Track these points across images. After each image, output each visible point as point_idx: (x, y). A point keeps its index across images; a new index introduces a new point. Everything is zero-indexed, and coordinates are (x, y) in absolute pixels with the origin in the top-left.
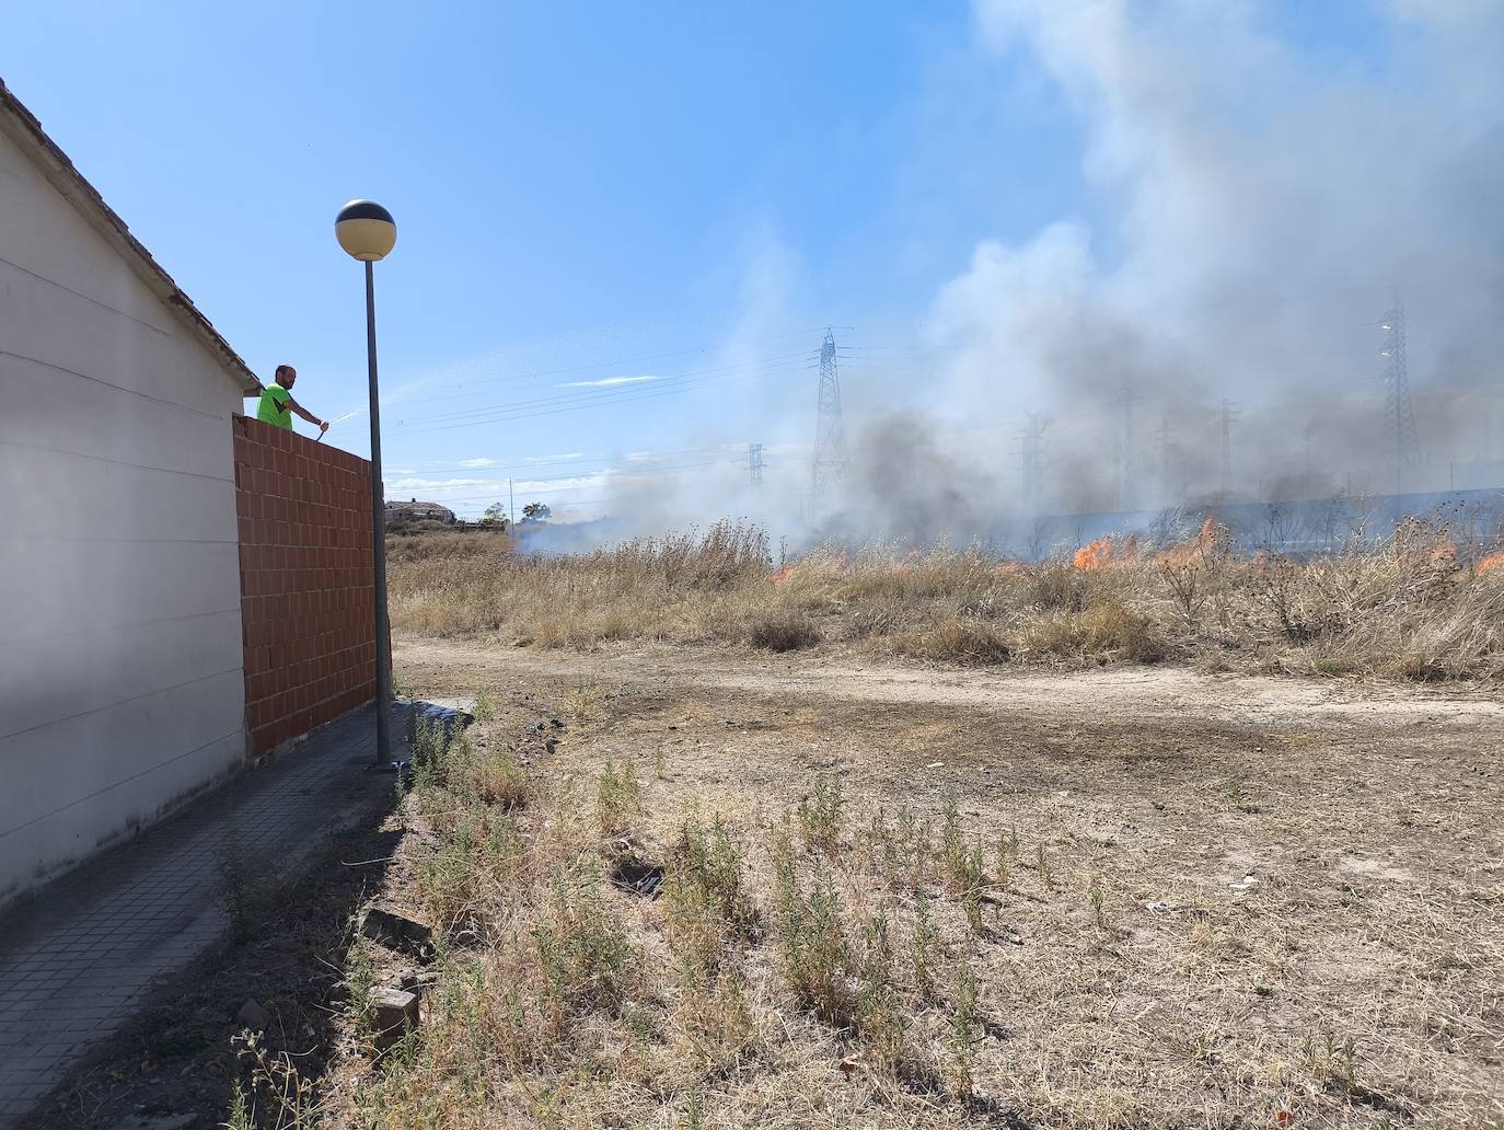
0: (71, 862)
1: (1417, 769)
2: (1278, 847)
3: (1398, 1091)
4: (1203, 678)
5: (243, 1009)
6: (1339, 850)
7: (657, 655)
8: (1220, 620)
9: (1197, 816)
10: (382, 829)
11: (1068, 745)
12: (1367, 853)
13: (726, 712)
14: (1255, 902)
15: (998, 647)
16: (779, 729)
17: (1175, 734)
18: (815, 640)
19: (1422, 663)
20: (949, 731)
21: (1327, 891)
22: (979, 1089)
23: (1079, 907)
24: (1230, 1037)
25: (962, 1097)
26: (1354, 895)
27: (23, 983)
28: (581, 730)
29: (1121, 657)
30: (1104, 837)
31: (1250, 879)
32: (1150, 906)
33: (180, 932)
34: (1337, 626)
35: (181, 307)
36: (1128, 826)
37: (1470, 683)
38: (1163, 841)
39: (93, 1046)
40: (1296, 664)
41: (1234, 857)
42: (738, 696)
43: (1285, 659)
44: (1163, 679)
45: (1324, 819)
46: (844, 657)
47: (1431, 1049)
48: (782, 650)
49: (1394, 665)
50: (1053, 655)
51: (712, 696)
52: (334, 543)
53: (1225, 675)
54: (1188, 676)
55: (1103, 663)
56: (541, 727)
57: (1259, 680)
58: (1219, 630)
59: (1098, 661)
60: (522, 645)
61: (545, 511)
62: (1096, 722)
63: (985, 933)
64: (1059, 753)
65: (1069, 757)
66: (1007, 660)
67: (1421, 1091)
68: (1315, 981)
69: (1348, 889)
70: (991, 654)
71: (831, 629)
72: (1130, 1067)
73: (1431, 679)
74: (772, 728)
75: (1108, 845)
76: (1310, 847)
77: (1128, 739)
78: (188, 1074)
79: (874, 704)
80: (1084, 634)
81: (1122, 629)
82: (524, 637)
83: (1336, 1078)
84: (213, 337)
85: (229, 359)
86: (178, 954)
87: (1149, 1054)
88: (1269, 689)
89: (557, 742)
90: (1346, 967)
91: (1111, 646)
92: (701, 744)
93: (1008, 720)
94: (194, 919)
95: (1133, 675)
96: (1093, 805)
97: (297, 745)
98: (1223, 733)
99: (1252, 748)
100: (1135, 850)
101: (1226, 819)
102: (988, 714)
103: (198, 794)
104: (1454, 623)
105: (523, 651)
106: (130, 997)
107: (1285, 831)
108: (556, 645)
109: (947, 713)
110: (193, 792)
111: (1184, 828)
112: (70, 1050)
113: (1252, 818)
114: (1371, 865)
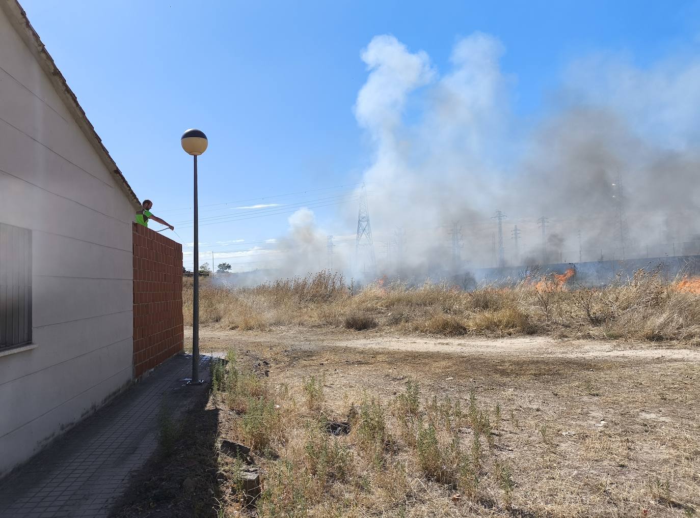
0: (73, 424)
1: (662, 377)
2: (611, 409)
3: (687, 502)
4: (556, 341)
5: (185, 482)
6: (638, 410)
7: (301, 332)
8: (560, 315)
9: (572, 397)
10: (207, 409)
11: (507, 369)
12: (650, 411)
13: (345, 357)
14: (608, 431)
15: (462, 327)
16: (372, 364)
17: (553, 364)
18: (375, 325)
19: (653, 333)
20: (450, 364)
21: (637, 426)
22: (514, 506)
23: (533, 435)
24: (612, 484)
25: (507, 509)
26: (648, 428)
27: (71, 475)
28: (278, 366)
29: (517, 332)
30: (535, 407)
31: (603, 422)
32: (564, 434)
33: (133, 453)
34: (612, 317)
35: (118, 175)
36: (544, 402)
37: (675, 341)
38: (561, 408)
39: (116, 499)
40: (597, 334)
41: (593, 414)
42: (346, 350)
43: (592, 332)
44: (538, 341)
45: (627, 397)
46: (390, 333)
47: (696, 486)
48: (360, 329)
49: (641, 334)
50: (487, 331)
51: (335, 350)
52: (165, 281)
53: (566, 339)
54: (549, 340)
55: (510, 334)
56: (259, 365)
57: (581, 341)
58: (560, 320)
59: (507, 333)
60: (233, 329)
61: (229, 267)
62: (515, 359)
63: (496, 447)
64: (504, 373)
65: (508, 375)
66: (466, 333)
67: (696, 501)
68: (642, 461)
69: (646, 425)
70: (459, 331)
71: (381, 320)
72: (573, 496)
73: (657, 340)
74: (367, 363)
75: (538, 410)
76: (625, 409)
77: (533, 366)
78: (171, 508)
79: (412, 352)
80: (500, 321)
81: (517, 319)
82: (233, 325)
83: (661, 498)
84: (128, 188)
85: (133, 198)
86: (137, 462)
87: (580, 491)
88: (587, 345)
89: (268, 371)
90: (654, 456)
91: (513, 327)
92: (338, 371)
93: (475, 359)
94: (137, 448)
95: (524, 340)
96: (526, 394)
97: (150, 373)
98: (574, 364)
99: (588, 369)
100: (550, 413)
101: (585, 399)
102: (466, 357)
103: (117, 394)
104: (664, 315)
105: (234, 332)
106: (123, 480)
107: (612, 403)
108: (251, 328)
109: (447, 357)
110: (114, 393)
111: (568, 402)
112: (107, 501)
113: (596, 398)
114: (653, 416)
